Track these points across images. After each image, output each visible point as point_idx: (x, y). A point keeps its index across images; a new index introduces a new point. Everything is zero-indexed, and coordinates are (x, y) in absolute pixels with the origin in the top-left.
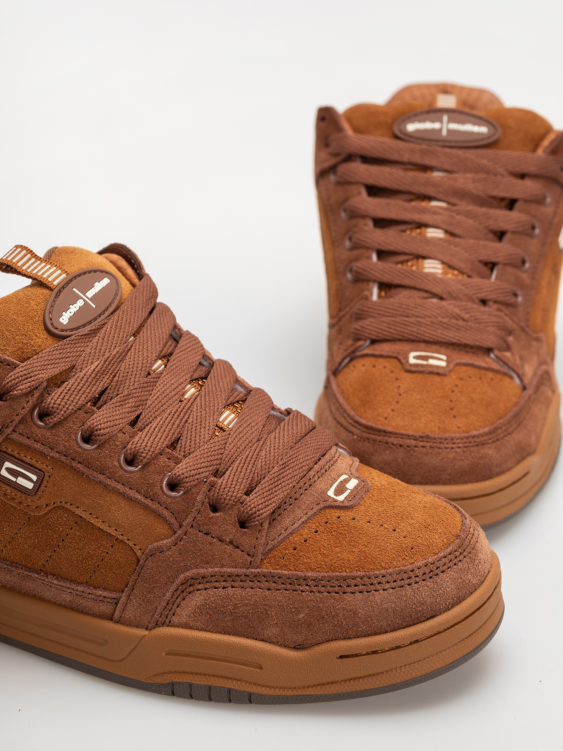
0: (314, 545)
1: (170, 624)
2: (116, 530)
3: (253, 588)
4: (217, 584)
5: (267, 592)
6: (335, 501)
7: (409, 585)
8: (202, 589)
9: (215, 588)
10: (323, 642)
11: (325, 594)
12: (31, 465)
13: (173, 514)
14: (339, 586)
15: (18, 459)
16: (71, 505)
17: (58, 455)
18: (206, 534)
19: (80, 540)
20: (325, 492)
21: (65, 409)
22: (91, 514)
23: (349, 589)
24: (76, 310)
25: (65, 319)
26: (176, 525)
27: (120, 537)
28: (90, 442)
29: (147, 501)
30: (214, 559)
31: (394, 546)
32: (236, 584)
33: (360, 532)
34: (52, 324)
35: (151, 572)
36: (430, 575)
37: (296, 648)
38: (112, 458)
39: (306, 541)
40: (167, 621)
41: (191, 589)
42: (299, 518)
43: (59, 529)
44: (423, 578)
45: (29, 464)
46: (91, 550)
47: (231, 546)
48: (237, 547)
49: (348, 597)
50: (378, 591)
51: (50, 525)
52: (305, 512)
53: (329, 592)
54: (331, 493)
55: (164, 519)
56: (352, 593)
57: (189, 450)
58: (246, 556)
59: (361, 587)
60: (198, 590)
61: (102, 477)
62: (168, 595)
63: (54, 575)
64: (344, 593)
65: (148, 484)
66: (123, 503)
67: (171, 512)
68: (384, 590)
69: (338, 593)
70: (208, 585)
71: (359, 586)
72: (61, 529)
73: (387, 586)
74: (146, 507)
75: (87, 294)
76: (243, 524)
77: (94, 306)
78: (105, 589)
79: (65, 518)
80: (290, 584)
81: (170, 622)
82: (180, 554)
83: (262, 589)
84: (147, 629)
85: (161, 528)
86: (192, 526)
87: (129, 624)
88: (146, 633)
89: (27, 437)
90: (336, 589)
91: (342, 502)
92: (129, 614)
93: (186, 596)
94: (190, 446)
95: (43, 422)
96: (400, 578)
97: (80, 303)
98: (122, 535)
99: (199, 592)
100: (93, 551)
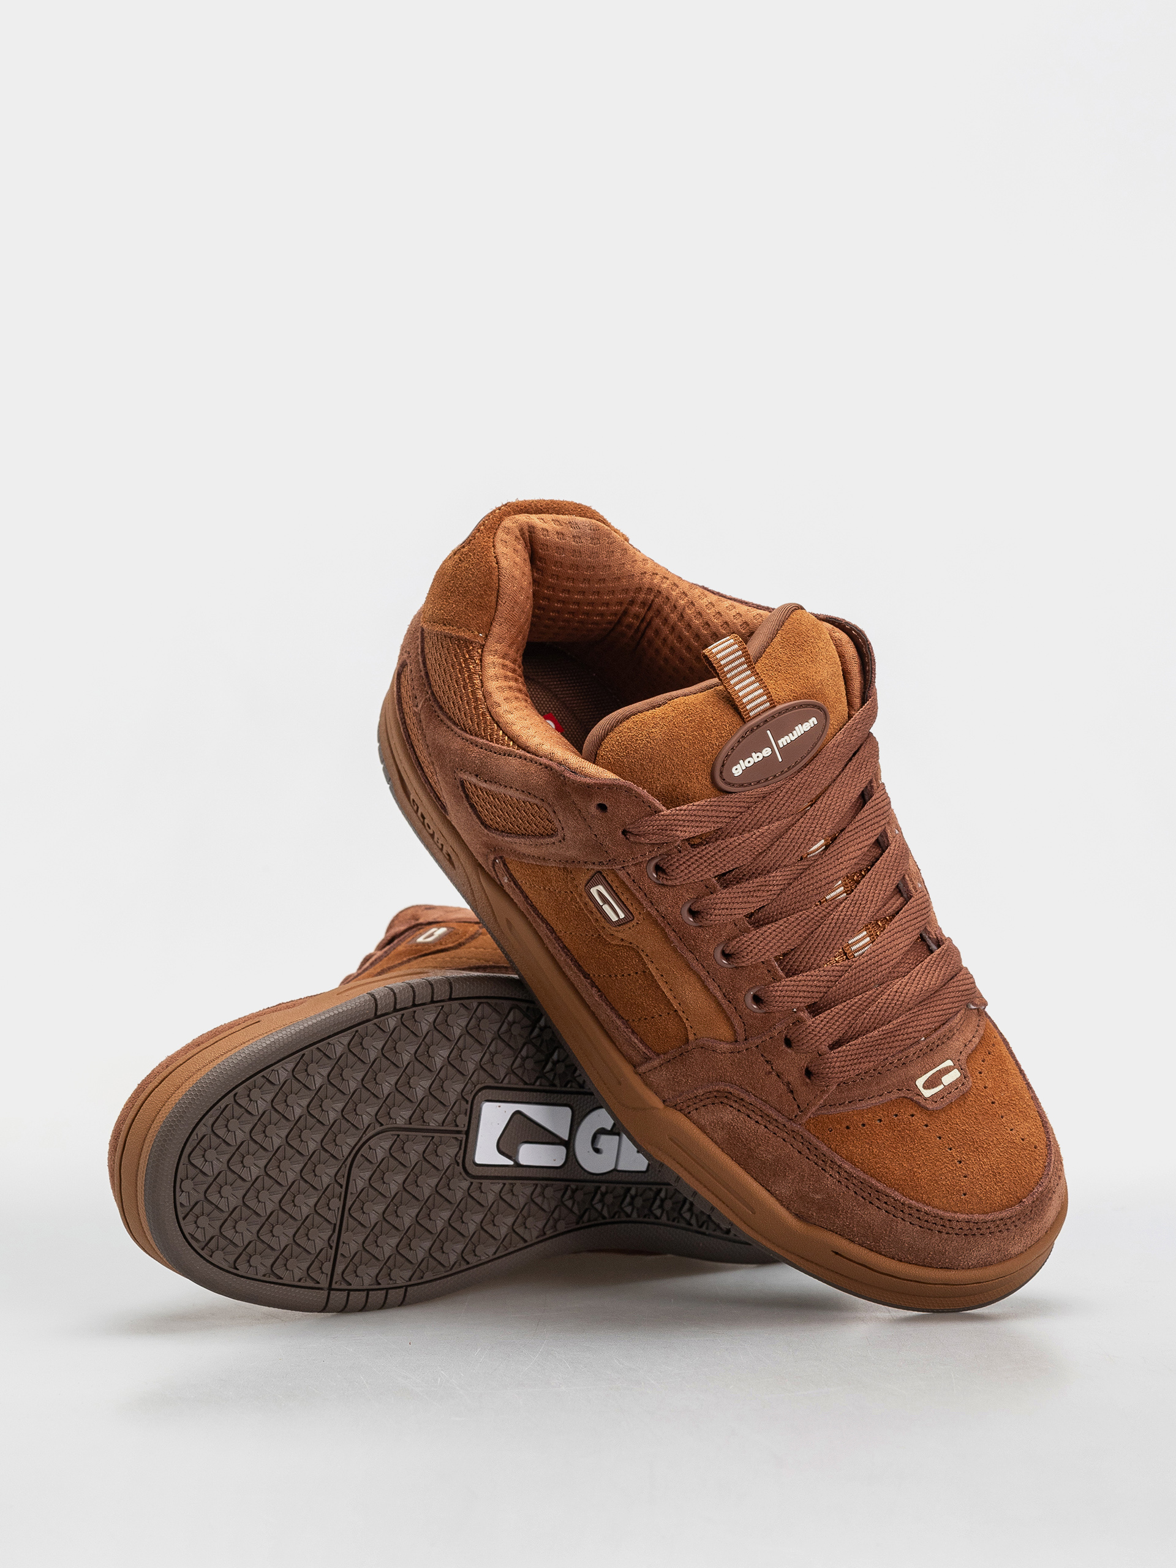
0: (869, 1136)
1: (687, 1115)
2: (680, 1004)
3: (785, 1141)
4: (752, 1115)
5: (797, 1154)
6: (919, 1095)
7: (939, 1232)
8: (735, 1109)
9: (749, 1116)
10: (826, 1229)
11: (852, 1193)
12: (625, 905)
13: (745, 1025)
14: (869, 1193)
15: (614, 891)
16: (647, 955)
17: (655, 913)
18: (767, 1061)
19: (639, 988)
20: (914, 1079)
21: (686, 878)
22: (662, 976)
23: (877, 1203)
24: (757, 760)
25: (737, 770)
26: (741, 1037)
27: (681, 1013)
28: (695, 917)
29: (723, 1001)
30: (762, 1090)
31: (948, 1182)
32: (771, 1127)
33: (923, 1147)
34: (721, 773)
35: (693, 1062)
36: (966, 1233)
37: (799, 1216)
38: (709, 944)
39: (864, 1125)
40: (687, 1111)
41: (725, 1101)
42: (871, 1096)
43: (624, 966)
44: (957, 1232)
45: (623, 902)
46: (646, 1002)
47: (785, 1088)
48: (792, 1092)
49: (872, 1210)
50: (904, 1220)
51: (617, 956)
52: (881, 1092)
53: (855, 1193)
54: (920, 1082)
55: (732, 1026)
56: (878, 1207)
57: (798, 966)
58: (796, 1106)
59: (890, 1208)
60: (731, 1106)
61: (689, 956)
62: (699, 1092)
63: (599, 991)
64: (870, 1203)
65: (733, 986)
66: (698, 986)
67: (743, 1023)
68: (910, 1223)
69: (864, 1199)
70: (743, 1109)
71: (889, 1205)
72: (626, 967)
73: (916, 1222)
74: (719, 1005)
75: (780, 742)
76: (809, 1073)
77: (780, 760)
78: (642, 1041)
79: (635, 961)
80: (823, 1161)
81: (689, 1113)
82: (732, 1064)
83: (793, 1147)
84: (664, 1101)
85: (724, 1032)
86: (757, 1046)
87: (649, 1085)
88: (661, 1105)
89: (633, 880)
90: (865, 1195)
91: (926, 1099)
92: (652, 1078)
93: (717, 1103)
94: (801, 963)
95: (657, 875)
96: (933, 1222)
97: (767, 752)
98: (683, 1012)
99: (731, 1109)
100: (648, 1005)
